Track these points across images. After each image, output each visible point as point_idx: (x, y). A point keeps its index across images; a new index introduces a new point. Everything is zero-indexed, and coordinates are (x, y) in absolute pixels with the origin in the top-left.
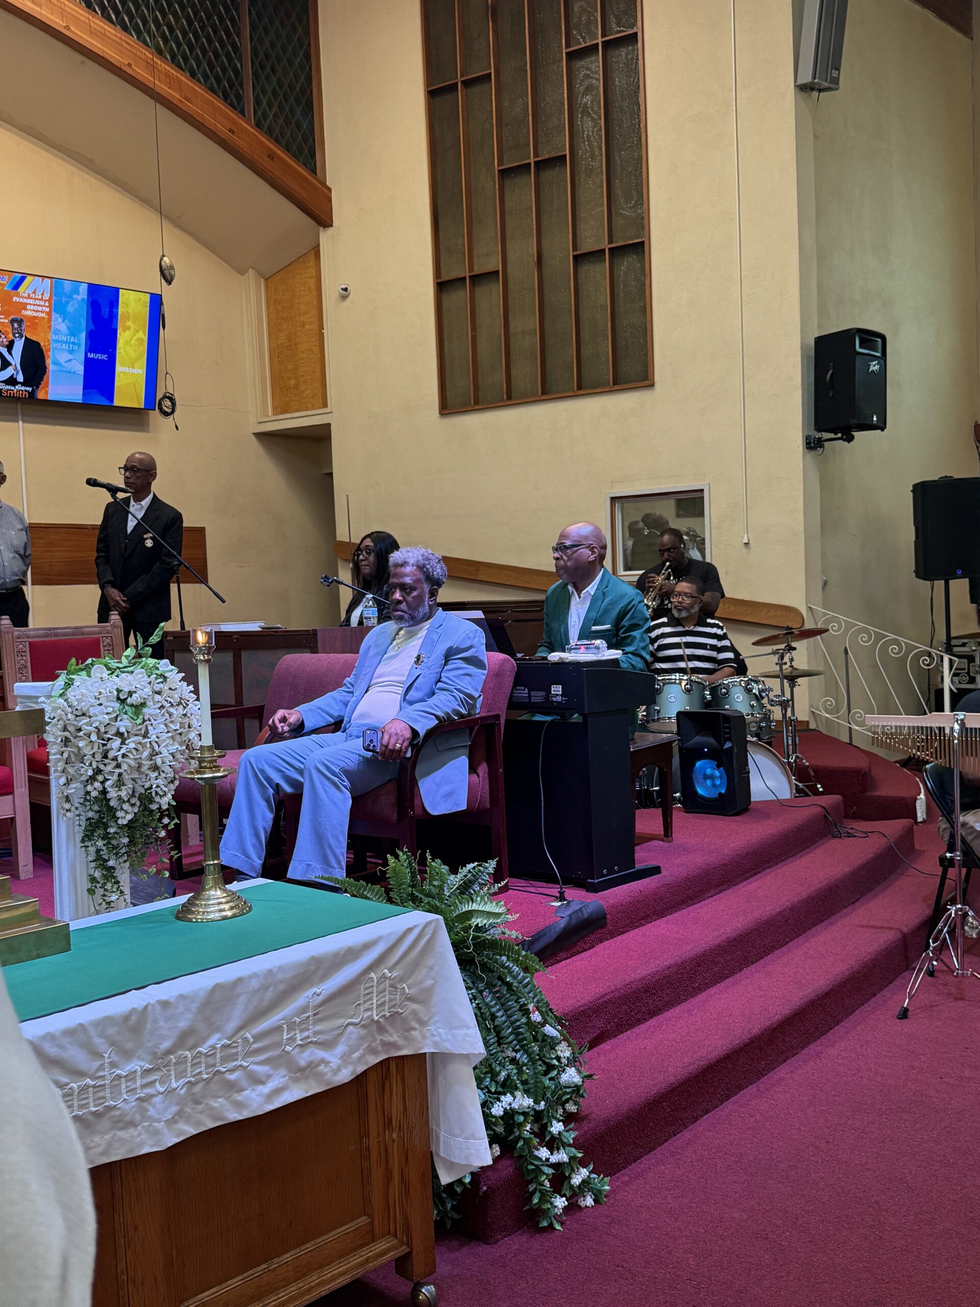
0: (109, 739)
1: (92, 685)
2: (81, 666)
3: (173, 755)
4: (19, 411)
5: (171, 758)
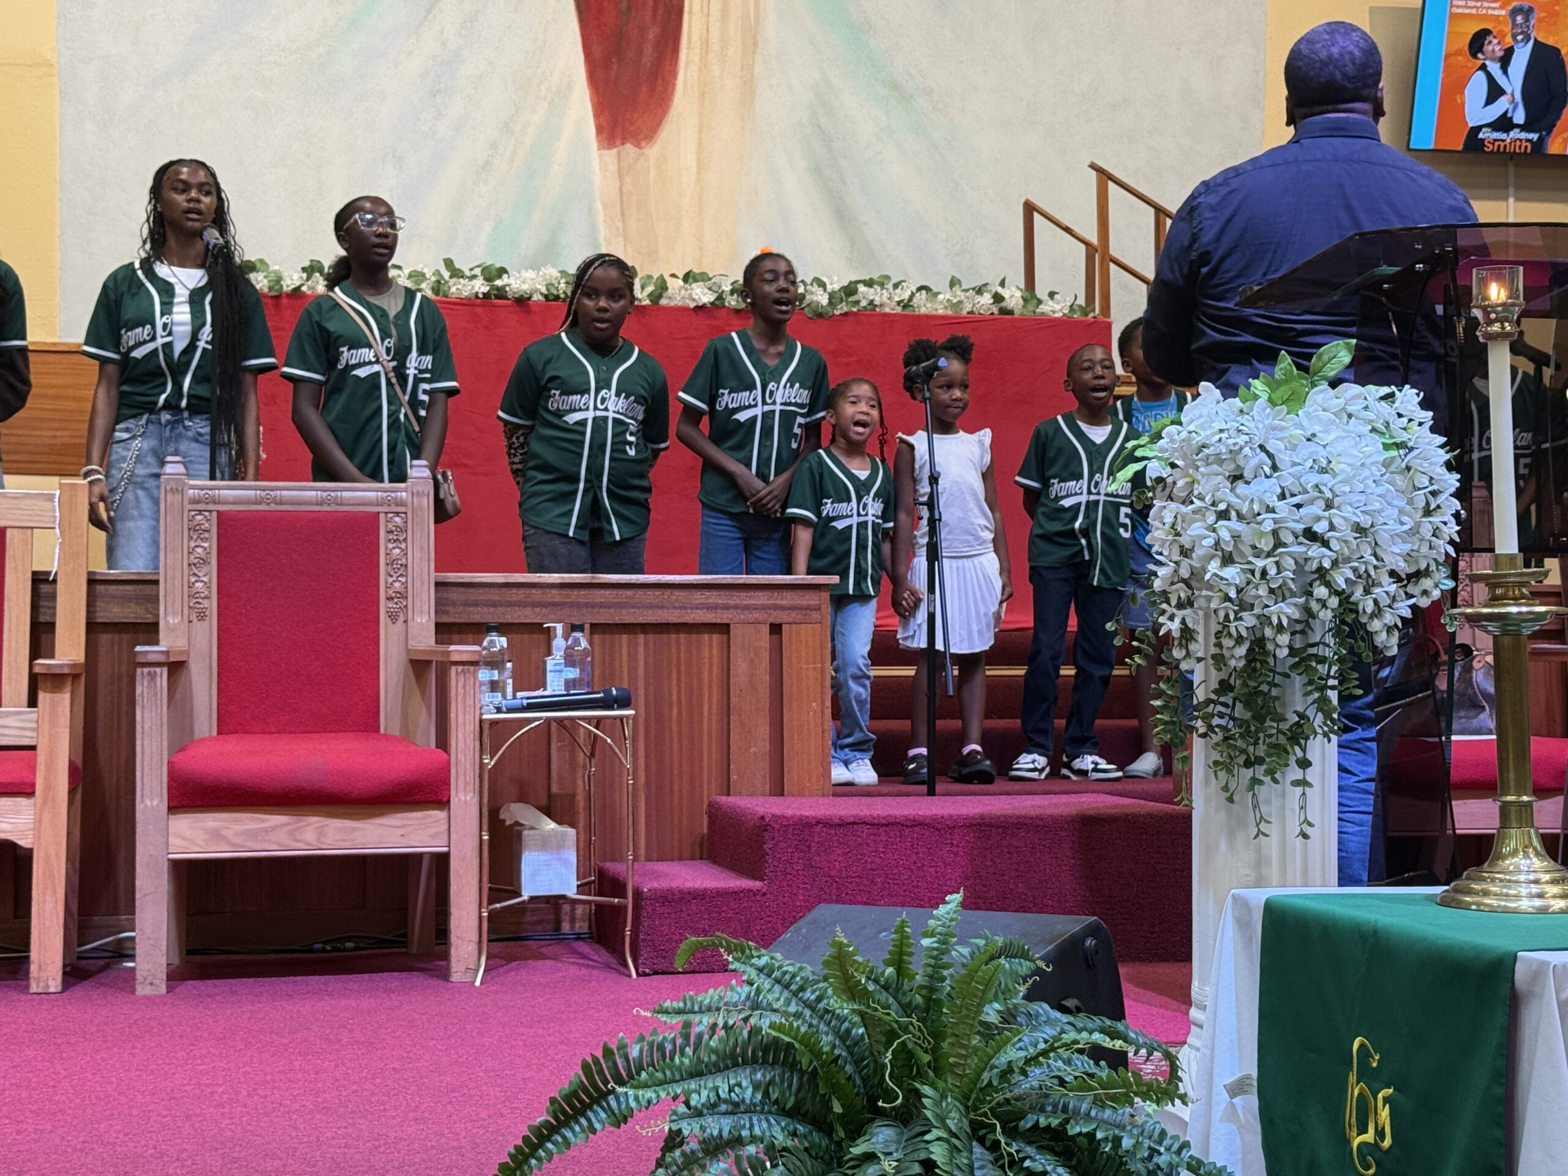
4: (1511, 179)
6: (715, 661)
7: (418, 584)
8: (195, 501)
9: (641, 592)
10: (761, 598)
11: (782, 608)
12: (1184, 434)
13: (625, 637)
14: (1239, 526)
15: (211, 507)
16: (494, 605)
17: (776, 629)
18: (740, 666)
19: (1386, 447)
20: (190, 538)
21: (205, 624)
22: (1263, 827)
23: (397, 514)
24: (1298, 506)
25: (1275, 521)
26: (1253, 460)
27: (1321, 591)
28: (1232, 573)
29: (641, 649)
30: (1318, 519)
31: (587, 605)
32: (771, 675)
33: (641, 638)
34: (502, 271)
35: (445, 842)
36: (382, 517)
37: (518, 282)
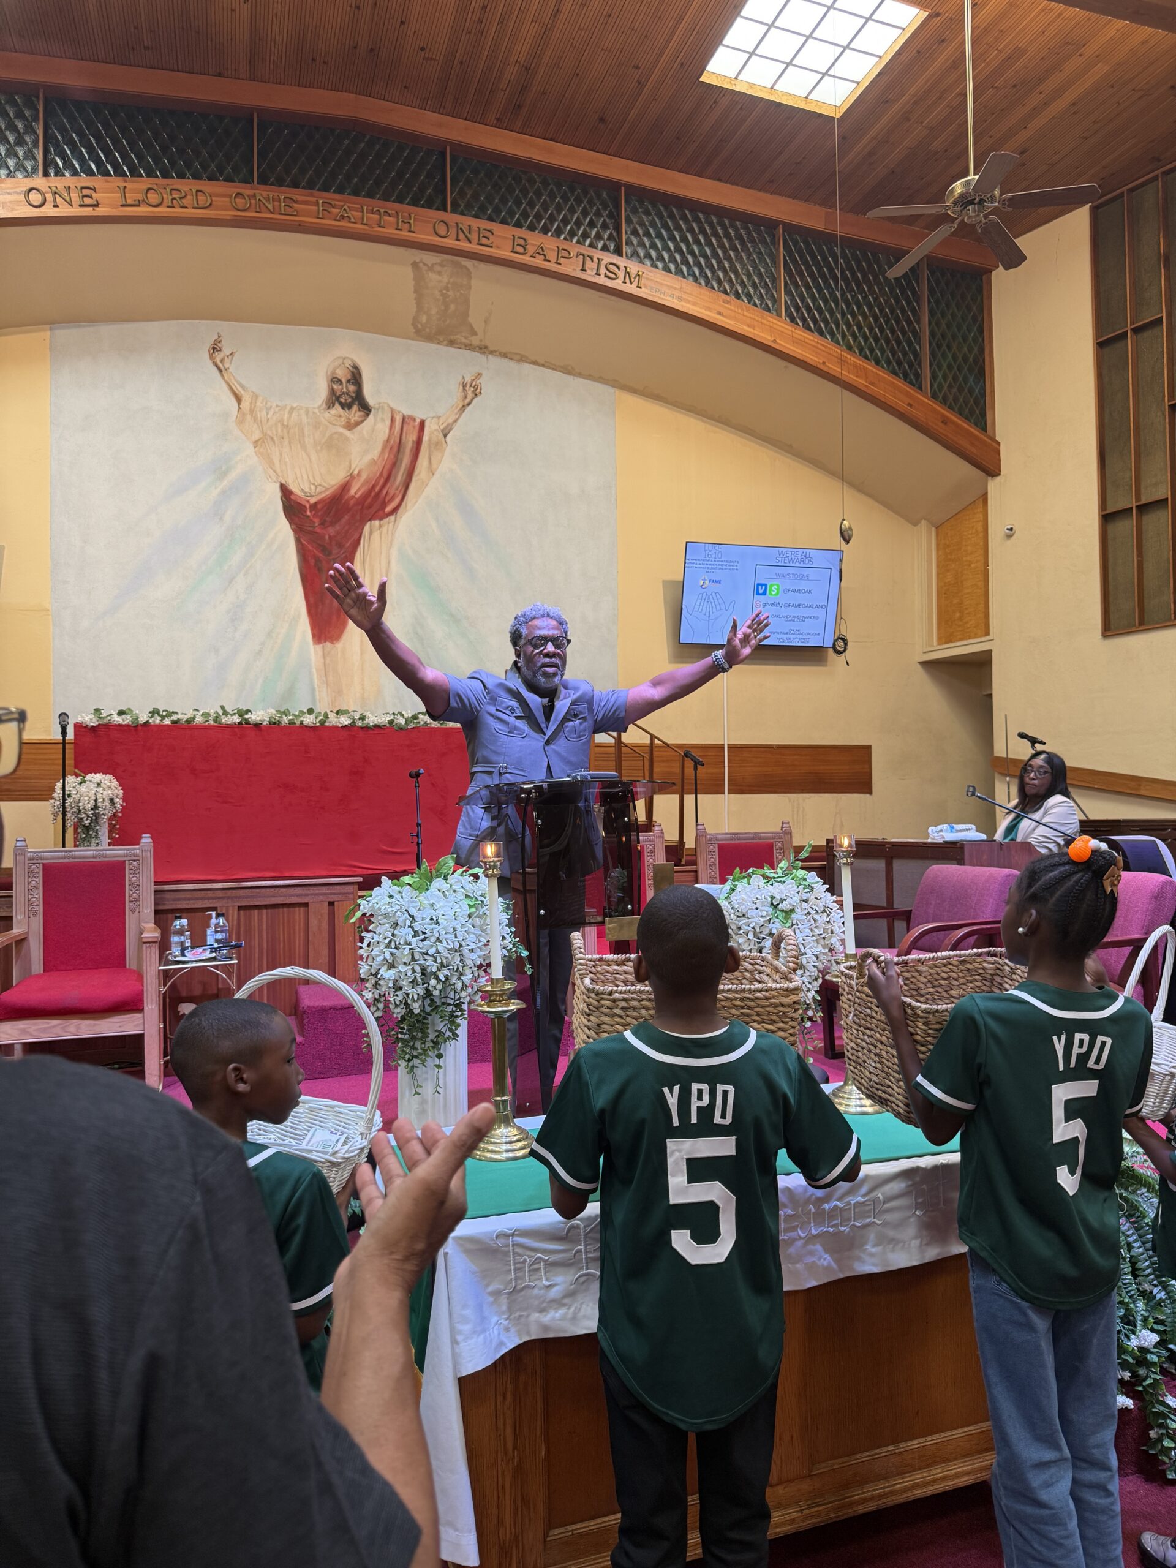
0: (764, 938)
1: (750, 892)
2: (745, 874)
3: (817, 957)
5: (815, 959)
6: (302, 920)
7: (145, 894)
8: (31, 859)
9: (263, 890)
10: (325, 890)
11: (335, 894)
12: (370, 905)
13: (256, 911)
14: (395, 951)
15: (39, 861)
16: (189, 899)
17: (331, 904)
18: (314, 922)
19: (470, 906)
20: (29, 877)
21: (37, 918)
22: (419, 1090)
23: (135, 861)
24: (422, 940)
25: (411, 949)
26: (402, 918)
27: (433, 982)
28: (391, 974)
29: (264, 917)
30: (432, 946)
31: (236, 897)
32: (329, 925)
33: (265, 911)
34: (248, 711)
35: (141, 1027)
36: (127, 862)
37: (254, 717)
